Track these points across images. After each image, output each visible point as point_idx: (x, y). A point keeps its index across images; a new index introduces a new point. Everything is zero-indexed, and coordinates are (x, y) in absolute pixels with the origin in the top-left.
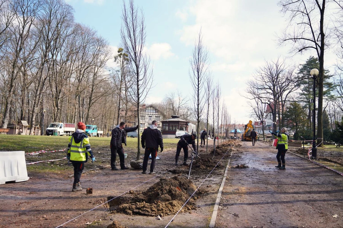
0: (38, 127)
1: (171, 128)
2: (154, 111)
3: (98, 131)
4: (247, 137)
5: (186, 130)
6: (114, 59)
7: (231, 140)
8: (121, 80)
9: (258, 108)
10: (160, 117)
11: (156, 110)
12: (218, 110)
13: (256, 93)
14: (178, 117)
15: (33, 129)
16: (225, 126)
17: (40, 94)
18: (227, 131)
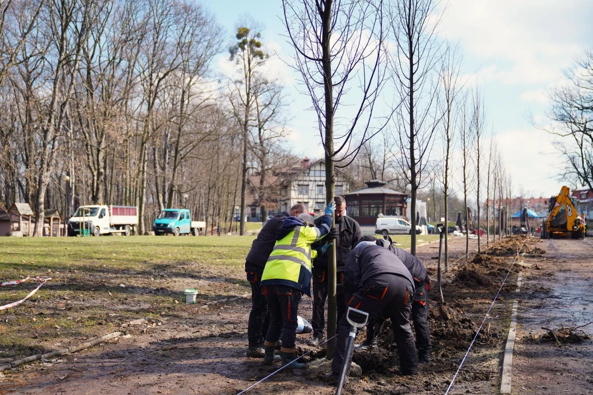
0: (56, 217)
1: (366, 211)
3: (192, 222)
4: (557, 227)
5: (401, 214)
6: (230, 55)
7: (512, 235)
8: (246, 102)
9: (582, 157)
10: (342, 186)
12: (478, 160)
13: (578, 119)
14: (382, 185)
15: (41, 221)
16: (497, 202)
17: (54, 139)
18: (502, 213)
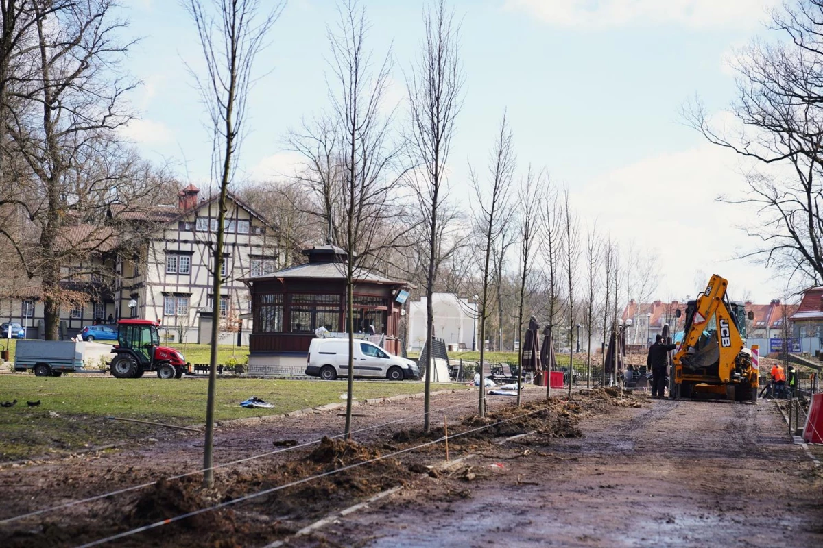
2: (243, 227)
4: (698, 371)
9: (810, 211)
11: (251, 218)
13: (799, 125)
14: (346, 258)
